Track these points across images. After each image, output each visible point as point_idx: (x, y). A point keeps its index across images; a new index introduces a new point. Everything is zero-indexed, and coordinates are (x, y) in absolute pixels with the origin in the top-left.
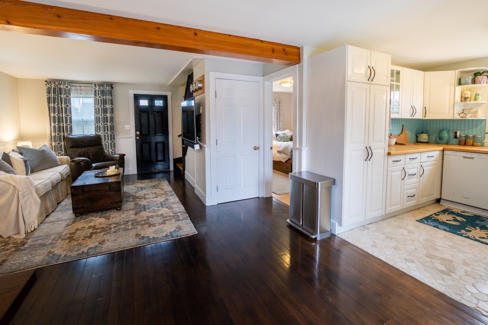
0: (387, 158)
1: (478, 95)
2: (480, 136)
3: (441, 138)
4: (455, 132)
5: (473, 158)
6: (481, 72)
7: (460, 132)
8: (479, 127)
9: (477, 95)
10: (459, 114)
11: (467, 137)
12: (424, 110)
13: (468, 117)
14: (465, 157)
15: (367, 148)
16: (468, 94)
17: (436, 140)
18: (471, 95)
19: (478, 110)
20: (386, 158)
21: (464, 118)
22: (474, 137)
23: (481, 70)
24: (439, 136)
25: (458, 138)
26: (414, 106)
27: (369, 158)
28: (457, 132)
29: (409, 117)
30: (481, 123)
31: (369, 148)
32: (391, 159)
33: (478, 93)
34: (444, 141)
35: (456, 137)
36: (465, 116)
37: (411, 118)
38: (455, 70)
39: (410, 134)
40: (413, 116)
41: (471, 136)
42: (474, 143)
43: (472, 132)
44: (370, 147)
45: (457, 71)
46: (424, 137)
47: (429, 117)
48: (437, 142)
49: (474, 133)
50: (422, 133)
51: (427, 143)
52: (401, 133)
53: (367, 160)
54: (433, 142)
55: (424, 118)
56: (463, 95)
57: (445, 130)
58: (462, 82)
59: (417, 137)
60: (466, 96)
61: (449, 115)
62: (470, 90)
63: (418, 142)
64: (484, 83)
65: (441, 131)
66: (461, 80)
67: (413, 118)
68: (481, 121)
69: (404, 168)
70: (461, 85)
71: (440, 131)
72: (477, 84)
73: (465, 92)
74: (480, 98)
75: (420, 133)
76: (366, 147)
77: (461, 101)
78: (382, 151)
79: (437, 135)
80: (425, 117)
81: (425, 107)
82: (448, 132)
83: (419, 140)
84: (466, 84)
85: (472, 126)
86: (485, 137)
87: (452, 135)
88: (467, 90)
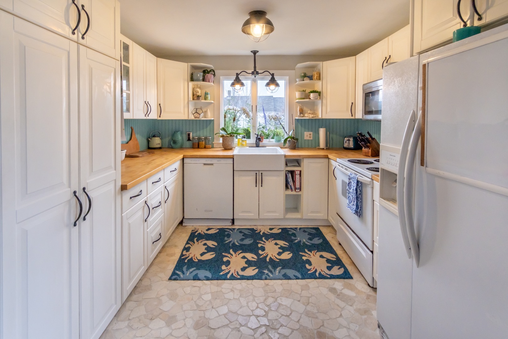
0: (120, 196)
1: (208, 94)
2: (211, 138)
3: (175, 142)
4: (188, 134)
5: (212, 164)
6: (209, 70)
7: (193, 134)
8: (208, 128)
9: (206, 94)
10: (193, 114)
11: (199, 139)
12: (159, 107)
13: (202, 117)
14: (205, 164)
15: (77, 194)
16: (199, 92)
17: (170, 144)
18: (201, 93)
19: (207, 109)
20: (119, 198)
21: (198, 118)
22: (206, 138)
23: (209, 68)
24: (172, 139)
25: (191, 140)
26: (148, 102)
27: (83, 215)
28: (190, 133)
29: (142, 117)
30: (210, 123)
31: (82, 191)
32: (127, 195)
33: (207, 92)
34: (179, 145)
35: (189, 139)
36: (198, 116)
37: (145, 118)
38: (187, 63)
39: (140, 139)
40: (147, 115)
41: (203, 138)
42: (206, 145)
43: (203, 133)
44: (84, 189)
45: (189, 64)
46: (157, 142)
47: (164, 117)
48: (170, 146)
49: (205, 134)
50: (154, 136)
51: (160, 148)
52: (131, 139)
53: (77, 222)
54: (166, 147)
55: (159, 119)
56: (195, 93)
57: (179, 132)
58: (195, 77)
59: (148, 142)
60: (197, 93)
61: (184, 114)
62: (200, 88)
63: (150, 149)
64: (211, 82)
65: (174, 134)
66: (193, 75)
67: (148, 118)
68: (211, 121)
69: (146, 202)
70: (193, 81)
71: (173, 132)
72: (206, 82)
73: (196, 89)
74: (209, 96)
75: (152, 137)
76: (75, 192)
77: (193, 99)
78: (112, 186)
79: (170, 138)
80: (160, 117)
81: (160, 104)
82: (182, 133)
83: (151, 146)
84: (198, 80)
85: (203, 127)
86: (214, 138)
87: (185, 137)
88: (198, 87)
